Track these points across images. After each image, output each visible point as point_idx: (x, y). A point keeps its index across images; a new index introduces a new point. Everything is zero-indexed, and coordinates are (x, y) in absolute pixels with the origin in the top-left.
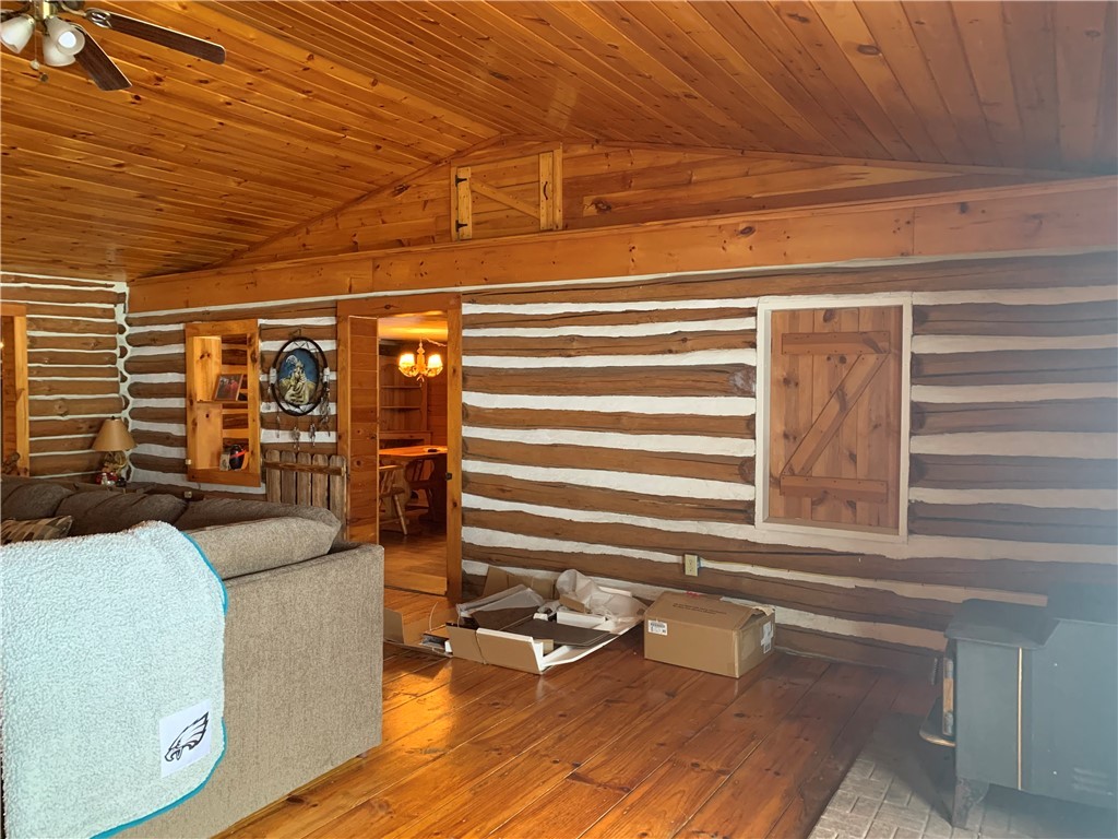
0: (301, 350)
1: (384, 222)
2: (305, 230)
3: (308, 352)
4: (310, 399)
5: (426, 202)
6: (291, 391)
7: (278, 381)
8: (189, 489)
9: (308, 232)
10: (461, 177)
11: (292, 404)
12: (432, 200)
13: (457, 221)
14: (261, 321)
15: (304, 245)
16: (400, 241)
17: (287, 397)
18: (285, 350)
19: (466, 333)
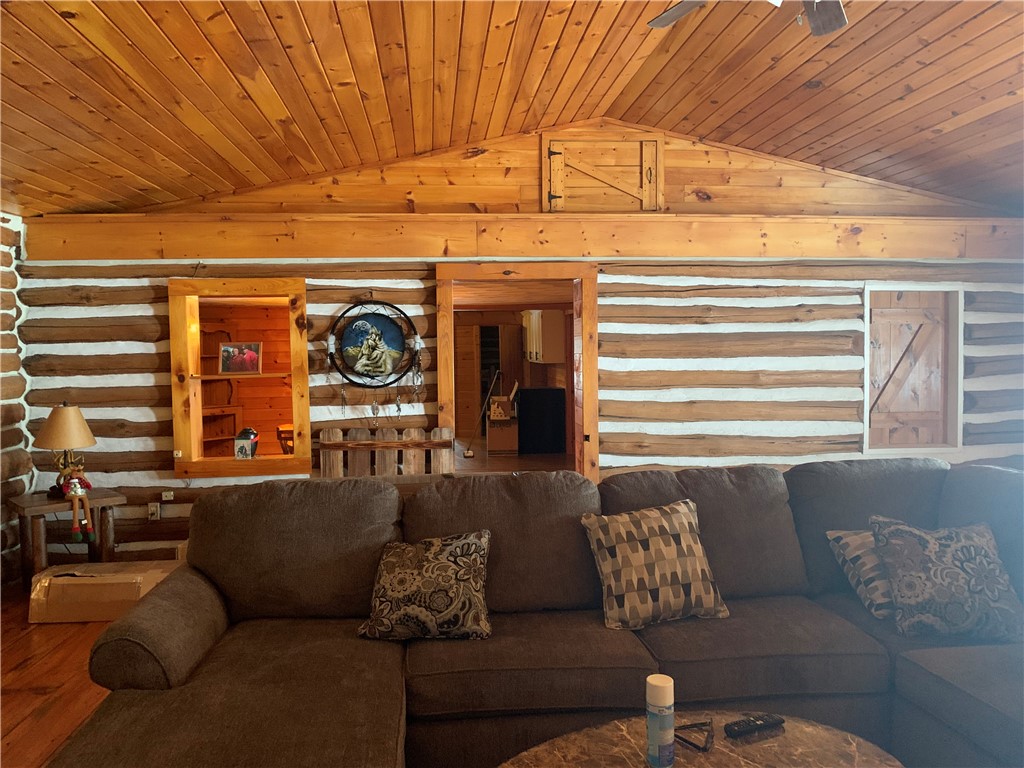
0: (374, 314)
1: (451, 183)
2: (330, 179)
3: (387, 317)
4: (394, 368)
5: (508, 170)
6: (364, 361)
7: (340, 350)
8: (169, 489)
9: (335, 182)
10: (553, 149)
11: (367, 376)
12: (516, 168)
13: (550, 193)
14: (308, 281)
15: (329, 196)
16: (473, 205)
17: (359, 367)
18: (348, 314)
19: (601, 301)
